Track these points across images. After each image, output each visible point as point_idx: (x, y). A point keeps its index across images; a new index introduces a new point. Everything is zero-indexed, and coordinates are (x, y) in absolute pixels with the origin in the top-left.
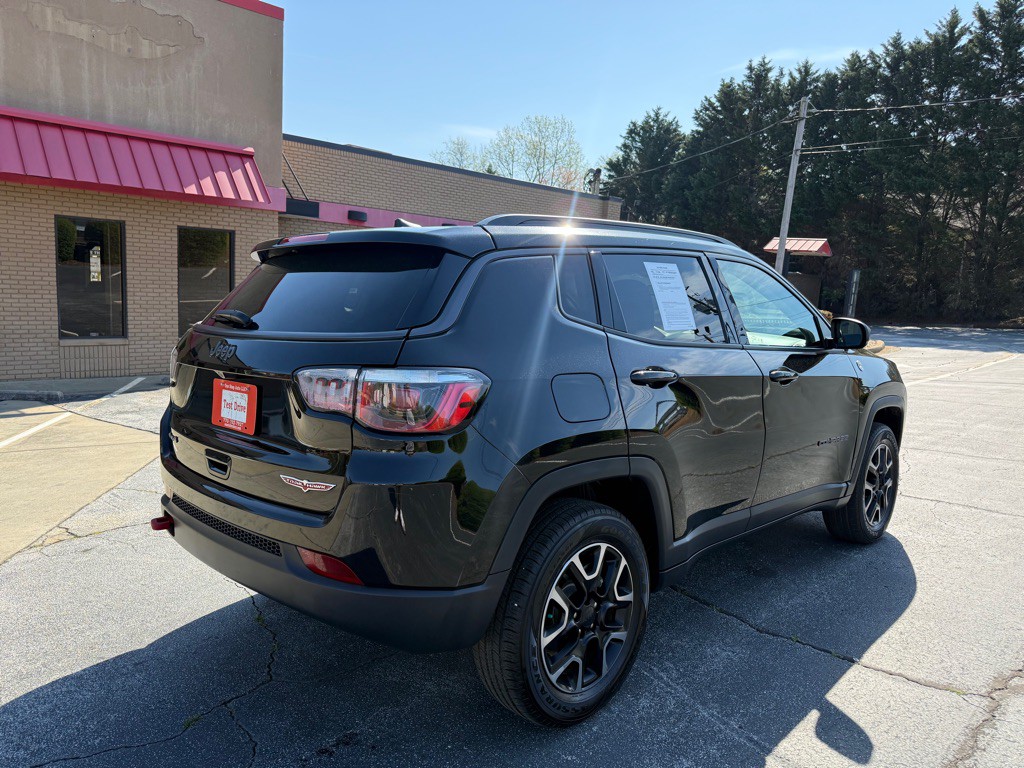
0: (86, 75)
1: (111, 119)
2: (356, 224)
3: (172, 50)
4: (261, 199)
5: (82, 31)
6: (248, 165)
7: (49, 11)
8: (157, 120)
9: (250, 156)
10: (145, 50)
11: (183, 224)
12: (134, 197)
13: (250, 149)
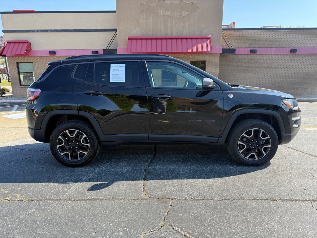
0: (169, 24)
1: (175, 35)
2: (253, 54)
3: (190, 12)
4: (209, 50)
5: (168, 13)
6: (208, 41)
7: (161, 10)
8: (186, 33)
9: (209, 38)
10: (183, 14)
11: (192, 60)
12: (176, 54)
13: (210, 36)
